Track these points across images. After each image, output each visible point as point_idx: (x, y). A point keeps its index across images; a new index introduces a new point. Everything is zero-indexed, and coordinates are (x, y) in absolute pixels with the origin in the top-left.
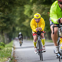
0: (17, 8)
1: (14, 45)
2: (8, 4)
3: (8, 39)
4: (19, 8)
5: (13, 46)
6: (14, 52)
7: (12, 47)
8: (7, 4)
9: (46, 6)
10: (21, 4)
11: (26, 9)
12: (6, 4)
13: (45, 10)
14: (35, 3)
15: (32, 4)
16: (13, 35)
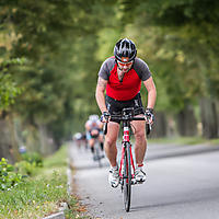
0: (74, 41)
1: (72, 160)
2: (48, 30)
3: (51, 141)
4: (80, 39)
5: (67, 160)
6: (74, 180)
7: (65, 164)
8: (44, 29)
9: (167, 29)
10: (87, 28)
11: (104, 42)
12: (38, 30)
13: (165, 45)
14: (132, 22)
15: (123, 25)
16: (67, 126)
